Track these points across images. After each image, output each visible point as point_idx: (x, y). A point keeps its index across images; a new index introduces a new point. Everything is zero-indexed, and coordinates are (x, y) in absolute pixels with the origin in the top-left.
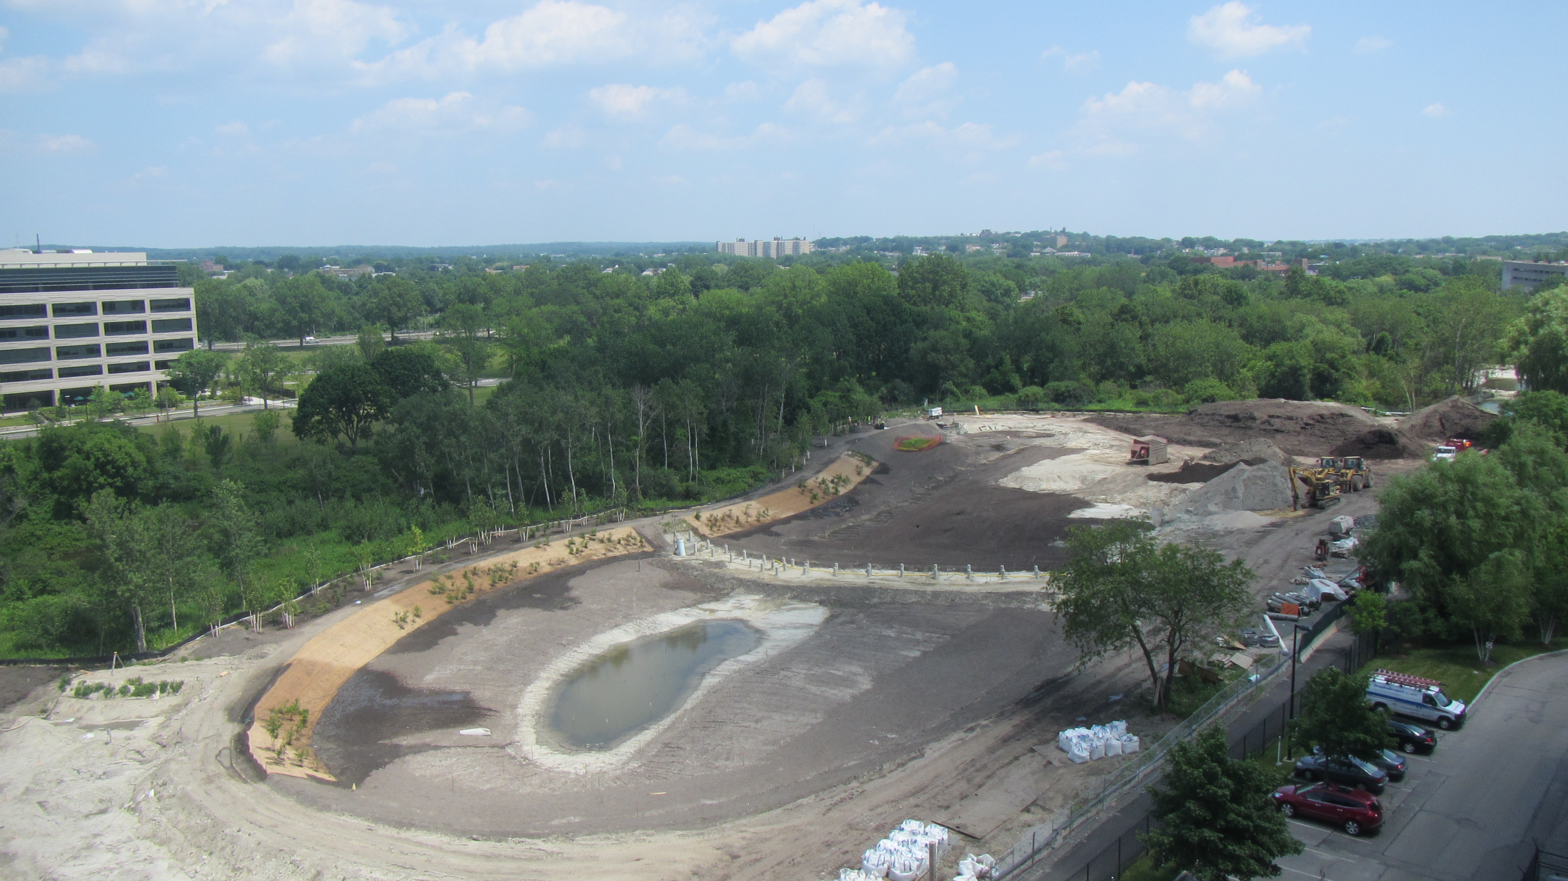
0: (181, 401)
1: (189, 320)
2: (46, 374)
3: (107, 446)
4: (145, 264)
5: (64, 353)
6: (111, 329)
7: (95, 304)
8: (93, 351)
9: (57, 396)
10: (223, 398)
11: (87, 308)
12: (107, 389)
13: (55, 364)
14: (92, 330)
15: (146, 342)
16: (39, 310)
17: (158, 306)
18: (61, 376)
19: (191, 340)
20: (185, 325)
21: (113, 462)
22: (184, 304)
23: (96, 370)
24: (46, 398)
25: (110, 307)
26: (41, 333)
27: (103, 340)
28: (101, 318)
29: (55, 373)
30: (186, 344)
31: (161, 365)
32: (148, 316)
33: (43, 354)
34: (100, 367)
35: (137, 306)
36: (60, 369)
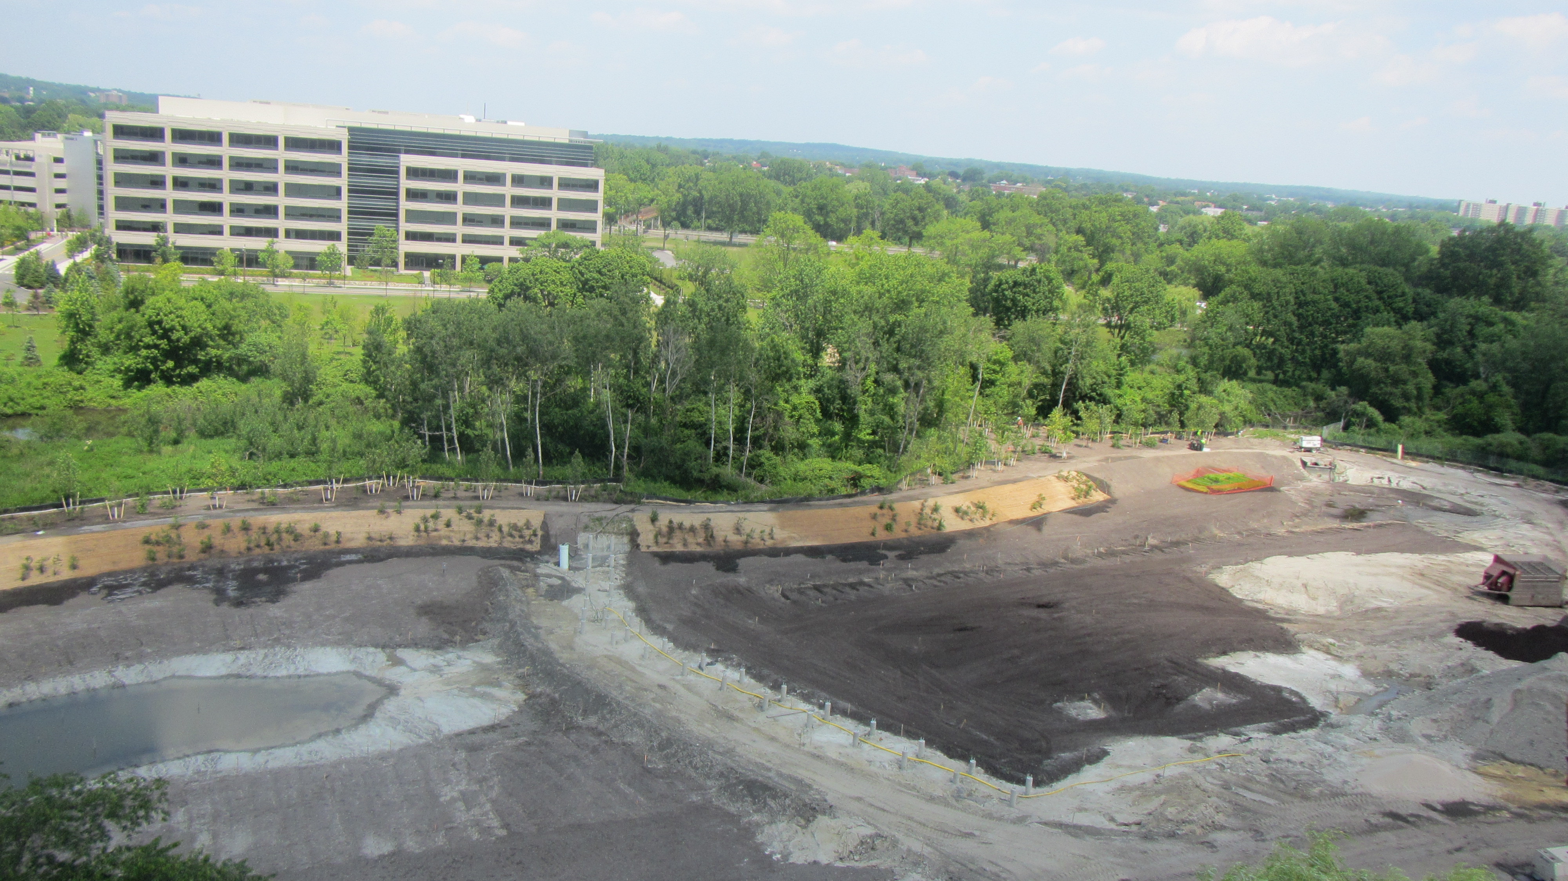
1: (596, 202)
2: (449, 238)
4: (567, 141)
5: (469, 220)
6: (518, 201)
7: (504, 175)
8: (497, 221)
9: (459, 260)
11: (494, 179)
12: (506, 260)
13: (459, 229)
14: (498, 200)
15: (550, 219)
16: (449, 175)
17: (566, 184)
18: (464, 241)
19: (595, 222)
20: (591, 206)
22: (592, 185)
23: (497, 241)
25: (518, 180)
26: (450, 197)
27: (508, 212)
28: (508, 190)
29: (459, 238)
30: (590, 226)
32: (555, 193)
33: (449, 218)
34: (502, 237)
35: (546, 182)
36: (463, 235)
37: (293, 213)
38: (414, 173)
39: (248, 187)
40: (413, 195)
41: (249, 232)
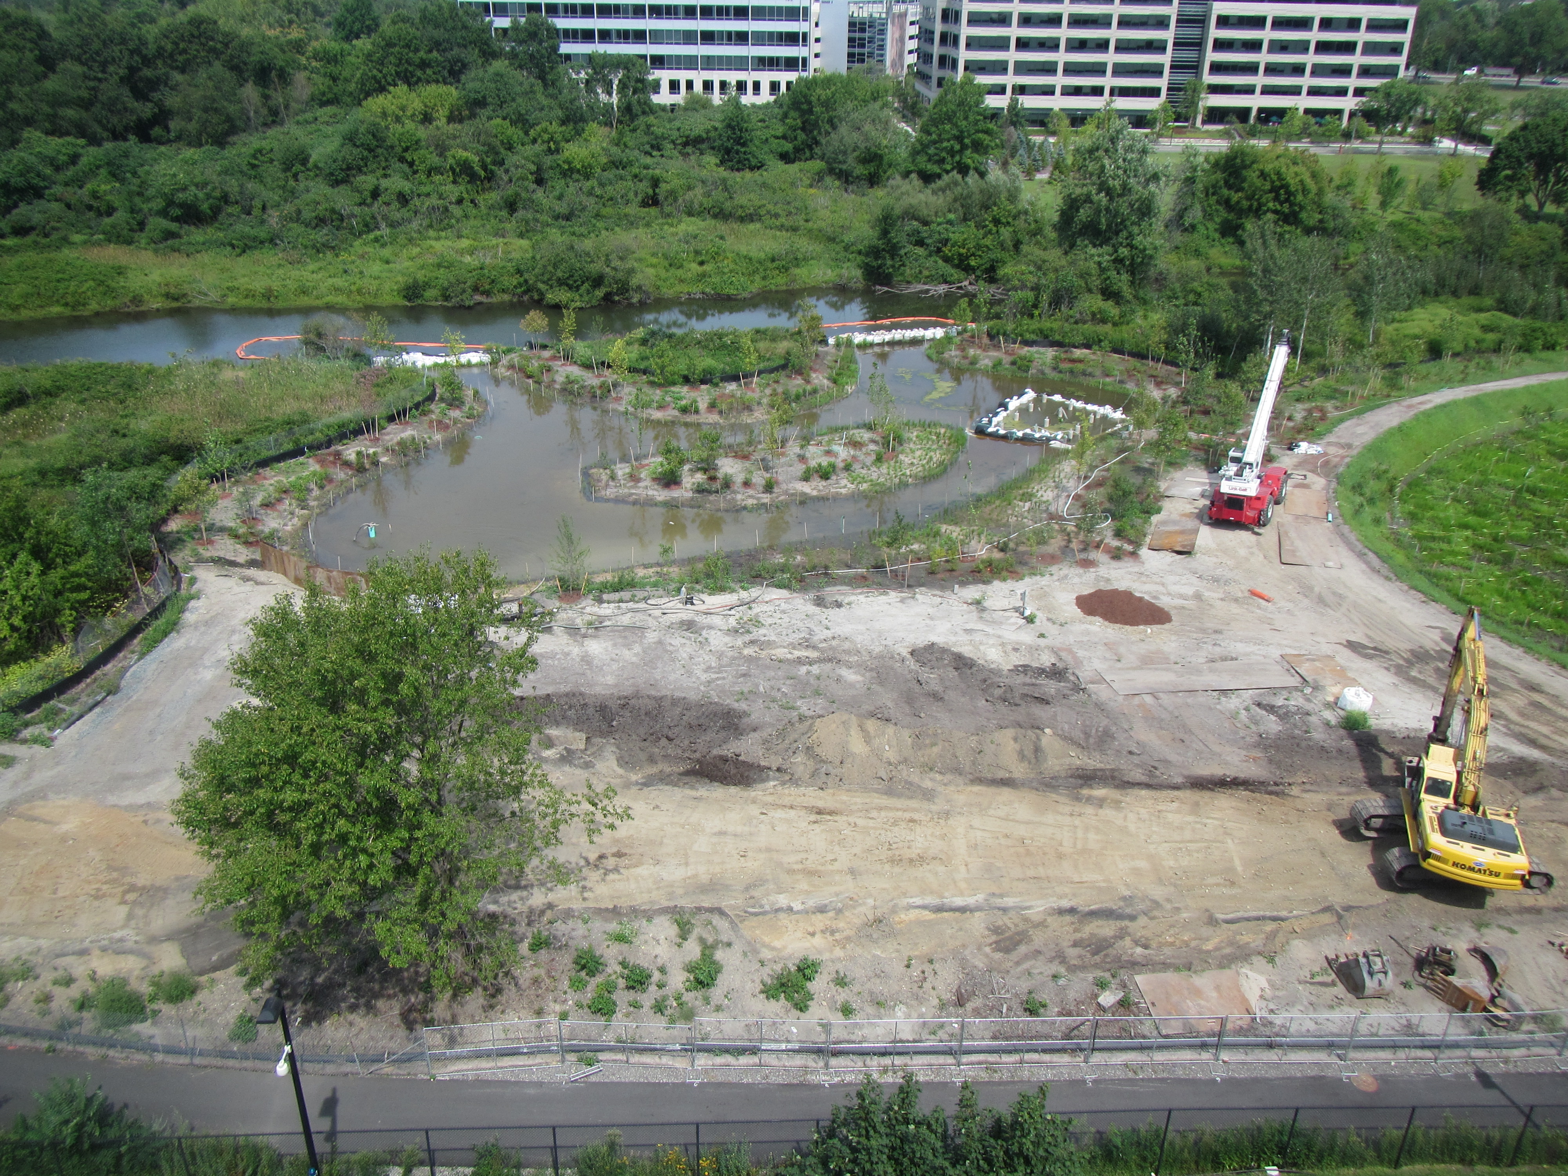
0: (1369, 134)
1: (1402, 44)
2: (1249, 90)
3: (1284, 170)
5: (1270, 70)
6: (1321, 48)
7: (1312, 19)
8: (1299, 70)
9: (1254, 113)
10: (1412, 137)
11: (1303, 24)
12: (1301, 111)
13: (1260, 80)
14: (1303, 47)
16: (1258, 22)
17: (1374, 26)
18: (1262, 93)
19: (1398, 67)
20: (1395, 49)
21: (1286, 187)
22: (1400, 26)
23: (1295, 91)
24: (1243, 114)
25: (1327, 24)
26: (1254, 46)
27: (1310, 59)
28: (1314, 36)
29: (1258, 90)
30: (1390, 71)
31: (1359, 92)
32: (1361, 37)
33: (1251, 69)
34: (1300, 87)
35: (1353, 24)
36: (1264, 87)
37: (1120, 70)
38: (1224, 22)
39: (1081, 45)
40: (1221, 45)
41: (1078, 91)
